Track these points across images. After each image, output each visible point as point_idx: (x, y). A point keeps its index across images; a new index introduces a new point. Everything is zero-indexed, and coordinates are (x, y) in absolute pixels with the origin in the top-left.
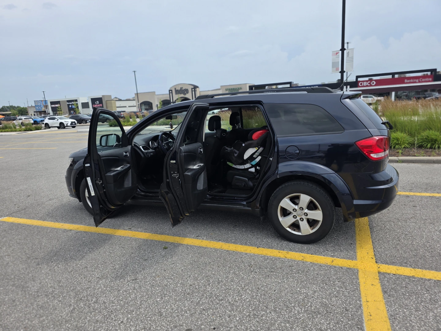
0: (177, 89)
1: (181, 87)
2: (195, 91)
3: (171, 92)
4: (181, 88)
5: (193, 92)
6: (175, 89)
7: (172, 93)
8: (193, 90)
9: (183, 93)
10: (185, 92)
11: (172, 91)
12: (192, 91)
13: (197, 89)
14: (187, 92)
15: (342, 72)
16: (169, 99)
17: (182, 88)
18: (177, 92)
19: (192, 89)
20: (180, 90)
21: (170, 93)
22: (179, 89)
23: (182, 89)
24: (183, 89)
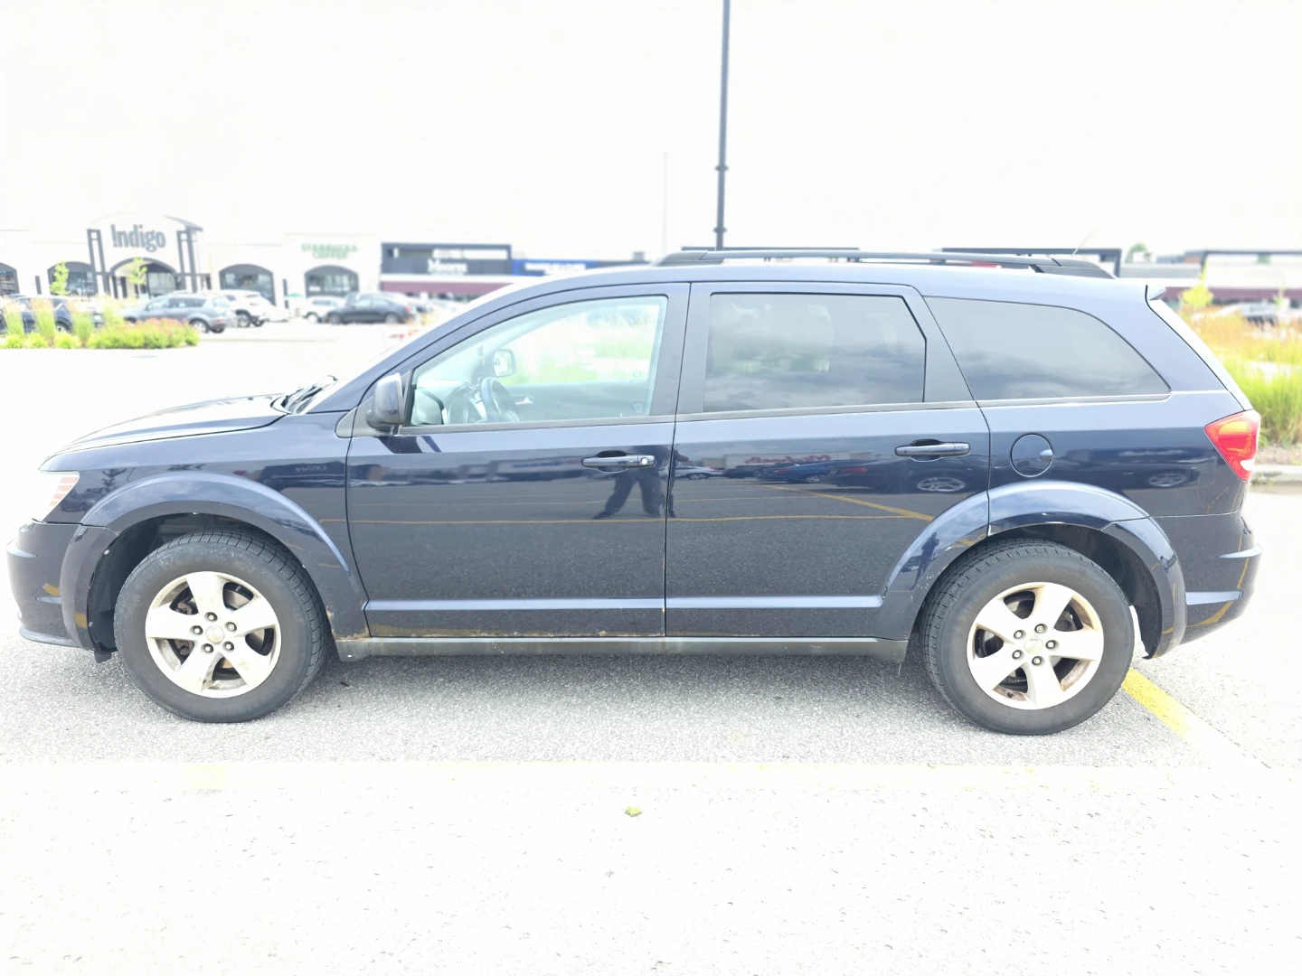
0: (118, 229)
1: (138, 223)
2: (190, 241)
3: (94, 235)
4: (135, 227)
5: (185, 245)
6: (113, 227)
7: (99, 239)
8: (184, 237)
9: (143, 245)
10: (154, 242)
11: (98, 232)
12: (180, 241)
13: (198, 233)
14: (158, 241)
15: (720, 230)
16: (88, 261)
17: (141, 226)
18: (120, 238)
19: (179, 233)
20: (131, 234)
21: (90, 240)
22: (129, 229)
23: (139, 230)
24: (145, 230)
